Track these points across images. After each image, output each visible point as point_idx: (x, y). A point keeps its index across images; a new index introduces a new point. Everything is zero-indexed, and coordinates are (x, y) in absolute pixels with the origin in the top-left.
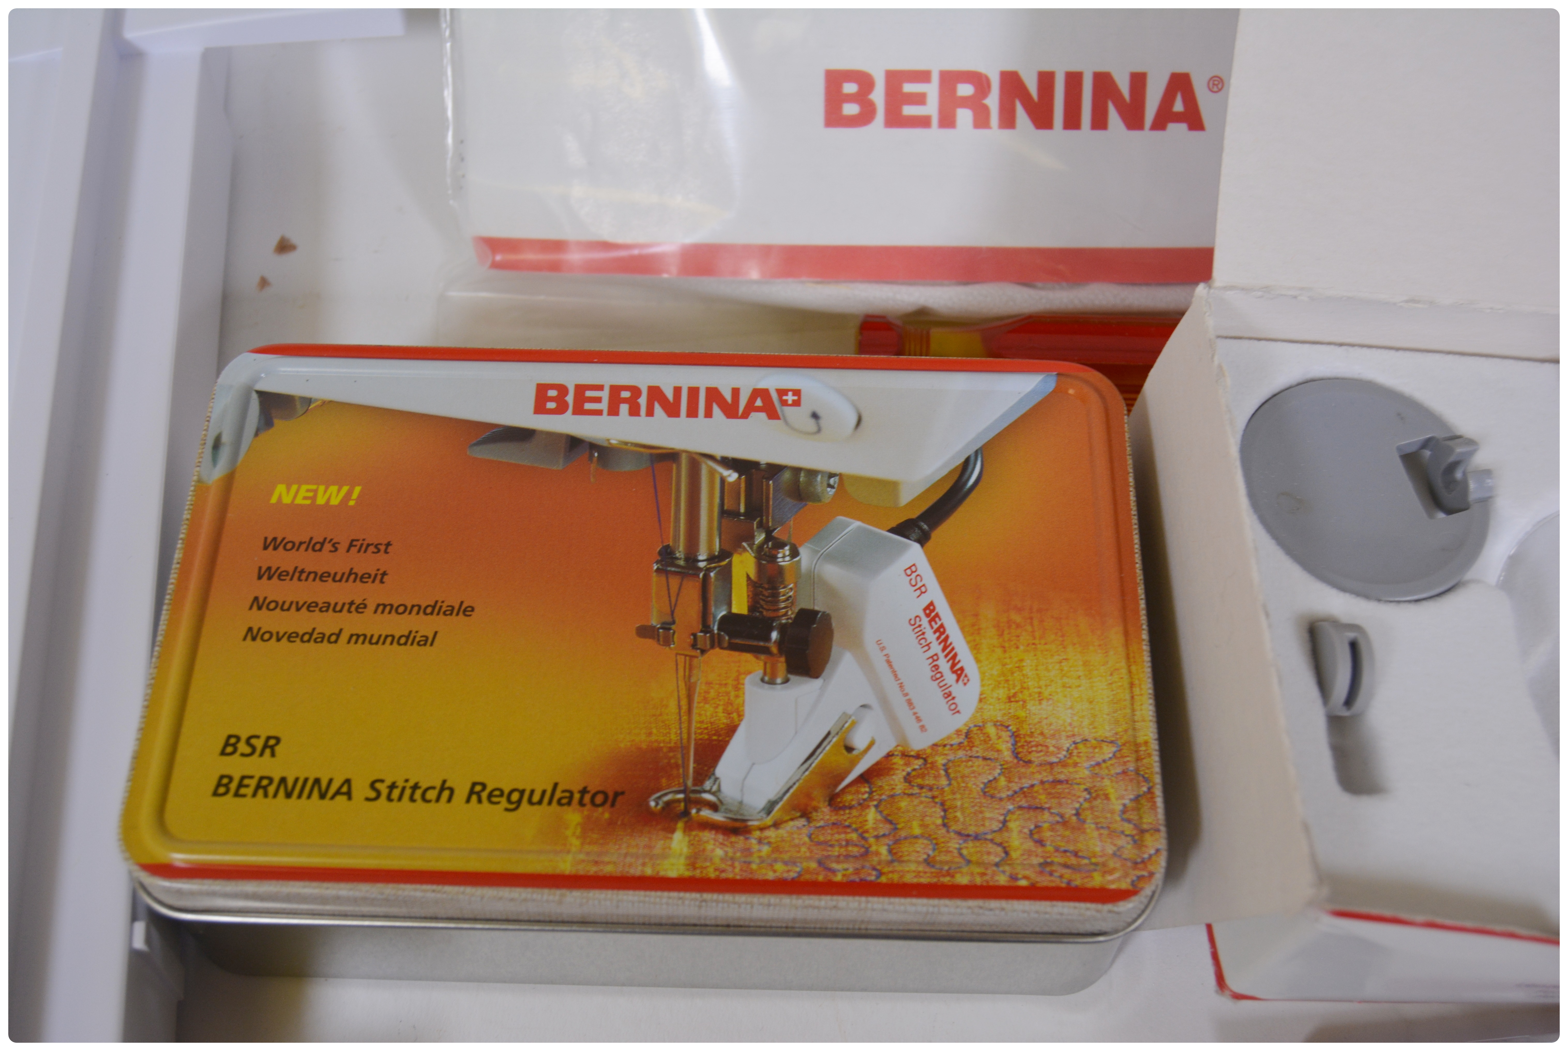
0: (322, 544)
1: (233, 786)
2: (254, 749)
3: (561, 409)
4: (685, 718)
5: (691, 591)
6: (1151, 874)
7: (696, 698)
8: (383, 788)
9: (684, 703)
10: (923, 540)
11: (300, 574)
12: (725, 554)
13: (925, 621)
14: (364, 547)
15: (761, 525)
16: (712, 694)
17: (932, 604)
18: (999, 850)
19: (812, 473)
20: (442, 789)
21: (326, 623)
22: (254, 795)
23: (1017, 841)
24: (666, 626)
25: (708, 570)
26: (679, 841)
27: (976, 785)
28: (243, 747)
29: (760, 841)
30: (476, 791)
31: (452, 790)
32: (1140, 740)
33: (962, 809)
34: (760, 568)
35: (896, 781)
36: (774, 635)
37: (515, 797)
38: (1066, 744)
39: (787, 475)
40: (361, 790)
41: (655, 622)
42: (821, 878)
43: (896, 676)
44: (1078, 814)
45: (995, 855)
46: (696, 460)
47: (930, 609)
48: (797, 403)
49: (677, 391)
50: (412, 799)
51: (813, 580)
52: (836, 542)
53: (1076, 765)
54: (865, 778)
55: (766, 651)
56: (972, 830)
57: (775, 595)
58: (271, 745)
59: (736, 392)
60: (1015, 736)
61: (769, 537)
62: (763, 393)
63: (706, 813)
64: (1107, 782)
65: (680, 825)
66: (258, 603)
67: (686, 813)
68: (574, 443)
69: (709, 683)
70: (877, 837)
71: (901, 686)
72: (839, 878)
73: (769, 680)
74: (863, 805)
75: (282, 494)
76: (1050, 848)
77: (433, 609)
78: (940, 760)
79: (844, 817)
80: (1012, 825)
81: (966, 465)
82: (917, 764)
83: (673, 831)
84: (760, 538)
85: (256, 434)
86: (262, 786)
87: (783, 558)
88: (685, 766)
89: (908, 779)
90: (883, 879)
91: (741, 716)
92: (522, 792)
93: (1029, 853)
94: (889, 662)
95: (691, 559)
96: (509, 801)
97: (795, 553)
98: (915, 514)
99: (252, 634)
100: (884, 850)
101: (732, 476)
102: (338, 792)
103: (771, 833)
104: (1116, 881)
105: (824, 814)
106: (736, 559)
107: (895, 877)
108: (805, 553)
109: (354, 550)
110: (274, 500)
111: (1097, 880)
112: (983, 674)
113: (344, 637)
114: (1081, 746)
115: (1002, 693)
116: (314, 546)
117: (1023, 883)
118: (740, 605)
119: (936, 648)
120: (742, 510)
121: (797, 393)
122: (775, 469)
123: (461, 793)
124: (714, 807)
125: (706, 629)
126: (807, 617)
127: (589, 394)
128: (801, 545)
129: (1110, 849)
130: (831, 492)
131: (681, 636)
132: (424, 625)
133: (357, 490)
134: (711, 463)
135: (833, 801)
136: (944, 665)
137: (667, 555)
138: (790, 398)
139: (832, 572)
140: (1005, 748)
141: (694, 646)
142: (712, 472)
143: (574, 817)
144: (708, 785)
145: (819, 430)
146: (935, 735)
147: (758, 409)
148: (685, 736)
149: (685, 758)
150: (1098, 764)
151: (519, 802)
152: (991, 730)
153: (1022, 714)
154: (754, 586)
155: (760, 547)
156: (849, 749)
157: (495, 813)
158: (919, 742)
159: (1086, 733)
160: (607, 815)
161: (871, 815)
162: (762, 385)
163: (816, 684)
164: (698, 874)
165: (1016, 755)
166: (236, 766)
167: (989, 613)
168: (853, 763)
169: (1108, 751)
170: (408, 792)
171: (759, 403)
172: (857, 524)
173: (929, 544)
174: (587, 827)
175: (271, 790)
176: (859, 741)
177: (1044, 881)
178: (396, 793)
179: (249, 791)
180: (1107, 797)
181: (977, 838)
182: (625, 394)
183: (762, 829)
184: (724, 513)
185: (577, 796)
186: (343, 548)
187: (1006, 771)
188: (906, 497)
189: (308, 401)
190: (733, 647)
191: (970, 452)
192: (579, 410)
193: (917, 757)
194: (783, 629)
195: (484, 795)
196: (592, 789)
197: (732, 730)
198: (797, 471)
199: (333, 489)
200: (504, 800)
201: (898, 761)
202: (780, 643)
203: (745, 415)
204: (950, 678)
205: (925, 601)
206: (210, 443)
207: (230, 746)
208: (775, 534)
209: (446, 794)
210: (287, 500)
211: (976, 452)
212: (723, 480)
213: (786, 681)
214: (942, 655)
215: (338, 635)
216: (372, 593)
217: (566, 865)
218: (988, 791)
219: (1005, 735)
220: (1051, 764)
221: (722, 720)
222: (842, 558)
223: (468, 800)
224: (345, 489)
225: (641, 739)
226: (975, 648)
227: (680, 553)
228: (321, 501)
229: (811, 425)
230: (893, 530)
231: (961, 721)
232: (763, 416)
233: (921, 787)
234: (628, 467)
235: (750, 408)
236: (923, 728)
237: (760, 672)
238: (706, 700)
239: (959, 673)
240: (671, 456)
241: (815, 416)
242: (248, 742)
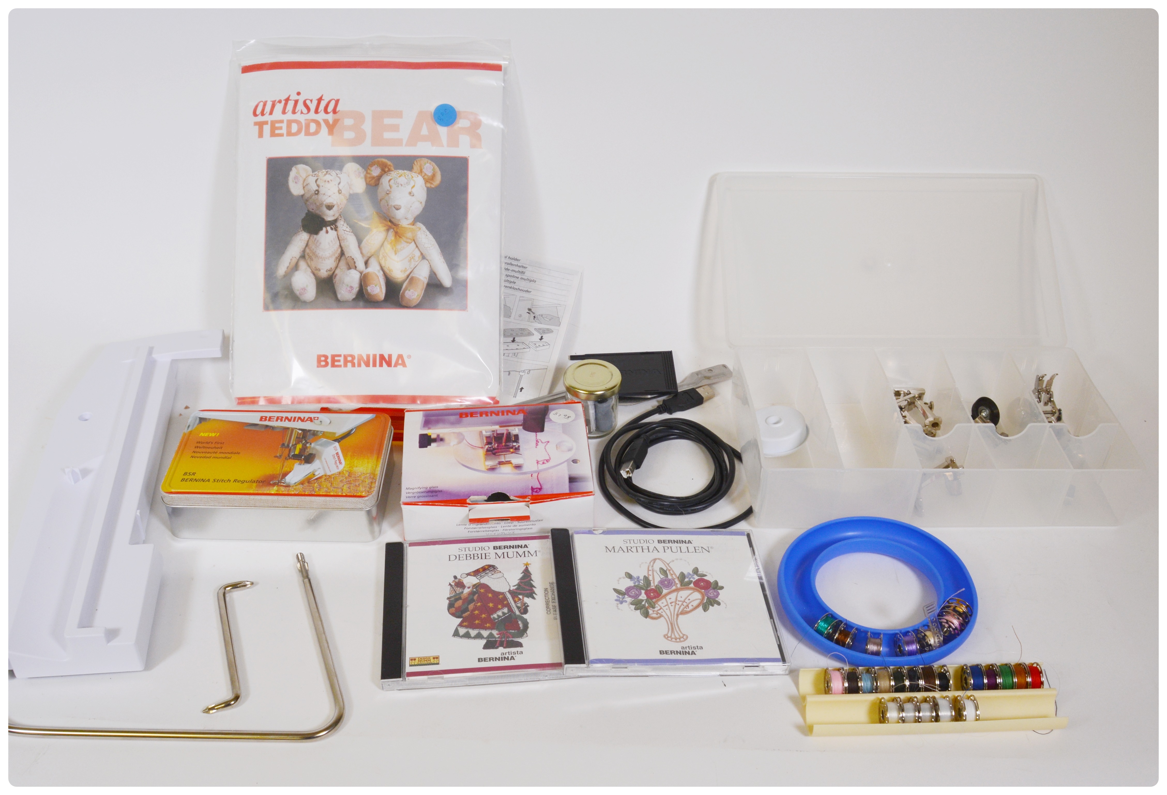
0: (209, 443)
1: (185, 480)
2: (190, 474)
3: (266, 420)
4: (281, 470)
5: (287, 451)
6: (371, 494)
7: (284, 467)
8: (216, 480)
9: (281, 468)
10: (338, 442)
11: (204, 447)
12: (296, 444)
13: (336, 455)
14: (218, 443)
15: (305, 440)
16: (288, 466)
17: (338, 452)
18: (341, 490)
19: (318, 431)
20: (228, 480)
21: (208, 455)
22: (189, 481)
23: (345, 488)
24: (280, 456)
25: (291, 447)
26: (275, 488)
27: (339, 480)
28: (188, 474)
29: (292, 488)
30: (235, 481)
31: (230, 481)
32: (376, 473)
33: (335, 484)
34: (303, 446)
35: (323, 479)
36: (303, 457)
37: (243, 481)
38: (360, 474)
39: (312, 431)
40: (212, 480)
41: (278, 455)
42: (303, 493)
43: (327, 464)
44: (359, 484)
45: (340, 490)
46: (293, 429)
47: (337, 454)
48: (317, 419)
49: (292, 417)
50: (222, 482)
51: (314, 448)
52: (320, 442)
53: (361, 477)
54: (316, 479)
55: (301, 460)
56: (336, 487)
57: (305, 451)
58: (194, 474)
59: (304, 418)
60: (350, 473)
61: (306, 441)
62: (311, 418)
63: (282, 484)
64: (366, 480)
65: (276, 486)
66: (194, 452)
67: (278, 484)
68: (267, 426)
69: (287, 465)
70: (316, 488)
71: (328, 465)
72: (306, 493)
73: (300, 464)
74: (315, 483)
75: (202, 434)
76: (351, 489)
77: (232, 453)
78: (333, 476)
79: (310, 485)
80: (345, 486)
81: (352, 430)
82: (327, 477)
83: (275, 486)
84: (304, 442)
85: (198, 424)
86: (191, 480)
87: (308, 445)
88: (279, 477)
89: (325, 479)
90: (316, 493)
91: (293, 470)
92: (245, 481)
93: (347, 490)
94: (326, 462)
95: (288, 445)
96: (242, 482)
97: (311, 444)
98: (338, 438)
99: (192, 457)
100: (317, 490)
101: (300, 432)
102: (207, 481)
103: (295, 487)
104: (364, 494)
105: (307, 484)
106: (298, 445)
107: (318, 493)
108: (313, 445)
109: (216, 444)
110: (200, 435)
111: (359, 494)
112: (345, 463)
113: (212, 458)
114: (363, 474)
115: (349, 466)
116: (207, 443)
117: (344, 494)
118: (297, 452)
119: (337, 459)
120: (301, 437)
121: (318, 418)
122: (310, 431)
123: (232, 481)
124: (284, 483)
125: (289, 456)
126: (311, 454)
127: (272, 418)
128: (313, 442)
129: (364, 490)
130: (321, 434)
131: (283, 457)
132: (229, 455)
133: (218, 434)
134: (296, 430)
135: (309, 482)
136: (338, 462)
137: (283, 445)
138: (316, 418)
139: (318, 447)
140: (347, 475)
141: (286, 459)
142: (296, 431)
143: (255, 484)
144: (283, 480)
145: (321, 424)
146: (332, 473)
147: (309, 420)
148: (280, 472)
149: (280, 476)
150: (365, 477)
151: (244, 482)
152: (345, 472)
153: (352, 469)
154: (301, 450)
155: (304, 443)
156: (314, 475)
157: (239, 484)
158: (329, 473)
159: (364, 472)
160: (261, 484)
161: (316, 485)
162: (310, 416)
163: (311, 464)
164: (278, 492)
165: (349, 476)
166: (186, 477)
167: (349, 454)
168: (314, 477)
169: (368, 475)
170: (221, 481)
171: (309, 419)
172: (325, 439)
173: (340, 443)
174: (257, 487)
175: (193, 481)
176: (316, 473)
177: (348, 494)
178: (219, 481)
179: (188, 481)
180: (366, 482)
181: (337, 488)
182: (280, 418)
183: (293, 486)
184: (297, 438)
185: (256, 481)
186: (214, 443)
187: (346, 478)
188: (337, 435)
189: (210, 419)
190: (293, 459)
191: (353, 427)
192: (269, 420)
193: (328, 476)
194: (305, 456)
195: (237, 481)
196: (259, 480)
197: (290, 472)
198: (314, 431)
199: (213, 434)
200: (241, 482)
201: (324, 477)
202: (304, 459)
203: (306, 421)
204: (338, 464)
205: (337, 452)
206: (187, 426)
207: (185, 474)
208: (307, 441)
209: (229, 481)
210: (203, 435)
211: (354, 428)
212: (298, 432)
213: (304, 464)
214: (338, 460)
215: (210, 457)
216: (219, 450)
217: (251, 491)
218: (341, 481)
219: (347, 473)
220: (356, 477)
221: (289, 470)
222: (321, 445)
223: (233, 482)
224: (216, 434)
225: (271, 473)
226: (345, 459)
227: (286, 444)
228: (210, 435)
229: (320, 423)
230: (333, 441)
231: (338, 471)
232: (309, 422)
233: (327, 480)
234: (278, 430)
235: (307, 420)
236: (330, 472)
237: (298, 463)
238: (286, 467)
239: (340, 463)
240: (288, 428)
241: (321, 422)
242: (189, 473)
